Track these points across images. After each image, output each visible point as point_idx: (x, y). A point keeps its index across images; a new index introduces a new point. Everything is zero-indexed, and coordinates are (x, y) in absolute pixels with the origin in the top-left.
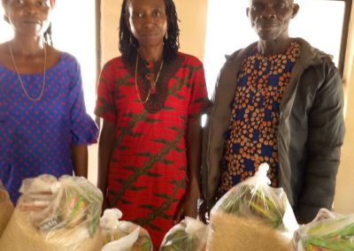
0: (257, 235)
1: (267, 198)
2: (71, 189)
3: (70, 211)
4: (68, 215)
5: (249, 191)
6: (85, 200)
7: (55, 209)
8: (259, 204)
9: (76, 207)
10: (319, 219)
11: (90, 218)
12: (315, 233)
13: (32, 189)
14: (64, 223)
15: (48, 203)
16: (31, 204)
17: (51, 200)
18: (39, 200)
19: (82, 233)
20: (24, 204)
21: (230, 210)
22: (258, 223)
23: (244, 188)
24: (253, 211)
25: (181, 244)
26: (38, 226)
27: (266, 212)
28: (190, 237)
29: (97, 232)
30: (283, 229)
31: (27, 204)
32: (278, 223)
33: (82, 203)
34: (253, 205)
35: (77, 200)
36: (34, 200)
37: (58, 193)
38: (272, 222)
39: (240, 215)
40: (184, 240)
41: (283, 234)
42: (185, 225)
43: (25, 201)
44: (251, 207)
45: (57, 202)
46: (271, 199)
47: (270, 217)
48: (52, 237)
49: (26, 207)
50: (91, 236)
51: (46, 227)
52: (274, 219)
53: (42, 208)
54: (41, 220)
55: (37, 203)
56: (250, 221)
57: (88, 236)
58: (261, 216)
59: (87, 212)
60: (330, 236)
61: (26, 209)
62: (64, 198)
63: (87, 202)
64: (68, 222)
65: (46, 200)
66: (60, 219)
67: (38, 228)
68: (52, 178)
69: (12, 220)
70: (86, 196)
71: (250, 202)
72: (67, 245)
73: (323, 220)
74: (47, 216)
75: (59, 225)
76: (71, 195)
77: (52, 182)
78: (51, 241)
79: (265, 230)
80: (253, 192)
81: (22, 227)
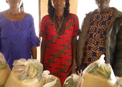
0: (101, 82)
1: (104, 68)
2: (32, 64)
3: (31, 73)
5: (98, 65)
6: (37, 68)
7: (26, 72)
8: (102, 70)
9: (34, 71)
11: (39, 75)
14: (29, 77)
15: (23, 69)
16: (17, 70)
17: (24, 68)
19: (36, 80)
20: (15, 70)
21: (90, 72)
22: (101, 77)
23: (96, 64)
24: (99, 73)
25: (71, 84)
26: (20, 78)
27: (104, 73)
29: (41, 79)
30: (111, 79)
32: (109, 77)
33: (36, 70)
34: (99, 70)
35: (34, 68)
36: (18, 68)
37: (27, 66)
38: (106, 77)
39: (94, 74)
40: (72, 82)
41: (111, 81)
42: (73, 77)
43: (15, 69)
44: (98, 71)
45: (26, 69)
46: (106, 68)
47: (106, 75)
48: (25, 82)
49: (15, 71)
50: (39, 81)
51: (23, 78)
53: (22, 71)
54: (21, 76)
55: (19, 69)
57: (38, 81)
58: (102, 74)
59: (38, 73)
62: (29, 67)
63: (37, 69)
65: (22, 68)
66: (28, 75)
67: (20, 79)
68: (25, 60)
69: (10, 76)
70: (37, 67)
71: (98, 69)
72: (30, 85)
74: (23, 75)
75: (27, 78)
76: (31, 66)
77: (25, 61)
78: (25, 84)
79: (104, 80)
80: (99, 65)
81: (14, 78)
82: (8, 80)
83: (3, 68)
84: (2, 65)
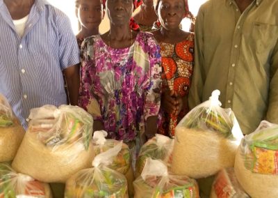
0: (212, 143)
1: (219, 116)
2: (68, 115)
3: (69, 131)
4: (68, 133)
5: (205, 111)
6: (80, 122)
7: (57, 129)
8: (213, 121)
9: (74, 128)
10: (261, 128)
11: (85, 135)
12: (258, 138)
13: (38, 116)
14: (65, 139)
15: (51, 125)
16: (39, 127)
17: (54, 124)
18: (44, 123)
19: (79, 147)
20: (33, 127)
21: (190, 127)
23: (201, 109)
24: (208, 126)
25: (153, 154)
26: (45, 143)
27: (218, 126)
28: (160, 148)
29: (90, 145)
30: (232, 138)
31: (36, 127)
32: (228, 134)
33: (78, 125)
34: (208, 121)
35: (74, 122)
36: (40, 123)
37: (59, 117)
38: (223, 134)
39: (198, 130)
40: (155, 150)
41: (232, 142)
42: (156, 140)
43: (33, 125)
44: (207, 123)
45: (59, 124)
46: (222, 116)
47: (222, 130)
48: (57, 150)
49: (35, 129)
50: (86, 149)
51: (51, 143)
52: (225, 131)
53: (48, 129)
54: (47, 138)
55: (43, 126)
56: (207, 133)
57: (84, 149)
58: (215, 130)
59: (82, 131)
60: (270, 140)
61: (35, 131)
62: (64, 120)
63: (82, 124)
64: (68, 139)
65: (49, 123)
66: (62, 137)
67: (46, 145)
68: (54, 107)
69: (25, 139)
70: (81, 120)
71: (206, 119)
72: (68, 155)
73: (264, 129)
74: (52, 135)
75: (61, 141)
76: (69, 118)
77: (54, 110)
78: (57, 153)
80: (208, 112)
81: (33, 143)
82: (20, 149)
83: (9, 125)
84: (5, 118)
